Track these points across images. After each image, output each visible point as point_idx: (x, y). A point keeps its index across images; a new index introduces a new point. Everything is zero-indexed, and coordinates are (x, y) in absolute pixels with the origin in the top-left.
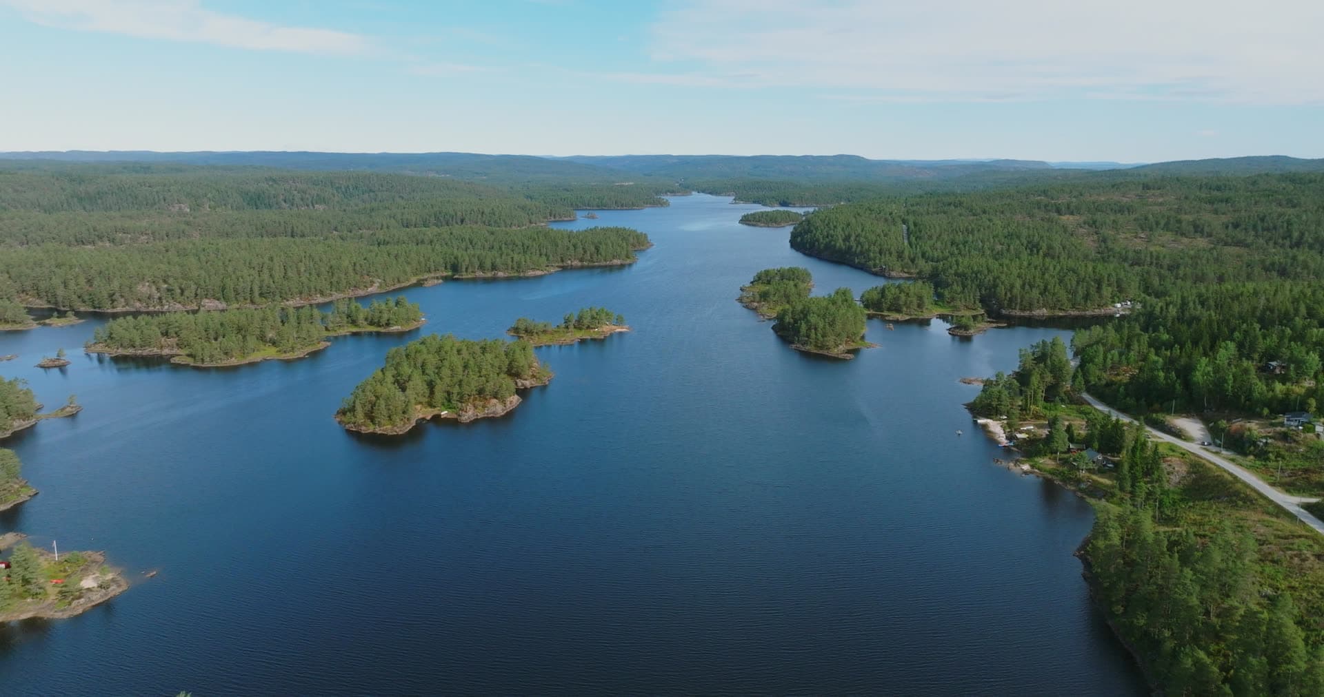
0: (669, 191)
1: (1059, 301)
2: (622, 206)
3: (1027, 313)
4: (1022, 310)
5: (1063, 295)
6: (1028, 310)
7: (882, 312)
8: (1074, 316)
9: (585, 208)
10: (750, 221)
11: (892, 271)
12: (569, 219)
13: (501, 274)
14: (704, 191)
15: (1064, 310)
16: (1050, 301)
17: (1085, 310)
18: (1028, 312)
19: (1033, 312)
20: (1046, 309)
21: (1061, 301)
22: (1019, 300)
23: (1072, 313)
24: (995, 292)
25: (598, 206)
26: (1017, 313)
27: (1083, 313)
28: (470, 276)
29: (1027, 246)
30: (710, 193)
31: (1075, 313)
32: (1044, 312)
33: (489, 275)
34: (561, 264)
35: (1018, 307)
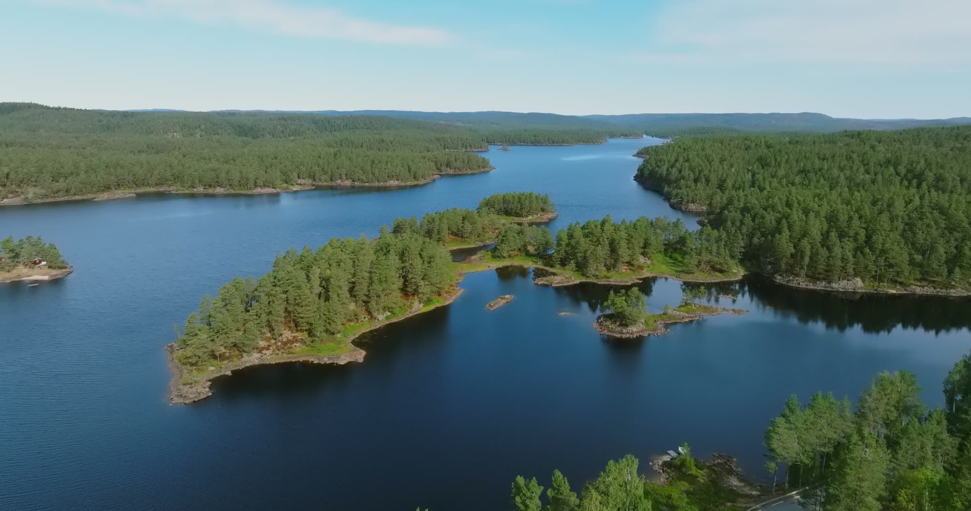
0: (622, 135)
1: (891, 266)
2: (553, 142)
3: (820, 286)
4: (813, 278)
5: (901, 254)
6: (824, 279)
7: (552, 266)
8: (921, 296)
9: (520, 144)
10: (643, 154)
11: (693, 202)
12: (480, 150)
13: (219, 190)
14: (656, 136)
15: (901, 283)
16: (871, 266)
17: (948, 286)
18: (824, 283)
19: (834, 285)
20: (863, 282)
21: (896, 265)
22: (807, 260)
23: (919, 291)
24: (772, 241)
25: (532, 143)
26: (802, 283)
27: (943, 292)
28: (187, 192)
29: (906, 175)
30: (660, 138)
31: (928, 290)
32: (858, 285)
33: (210, 191)
34: (330, 184)
35: (803, 272)
